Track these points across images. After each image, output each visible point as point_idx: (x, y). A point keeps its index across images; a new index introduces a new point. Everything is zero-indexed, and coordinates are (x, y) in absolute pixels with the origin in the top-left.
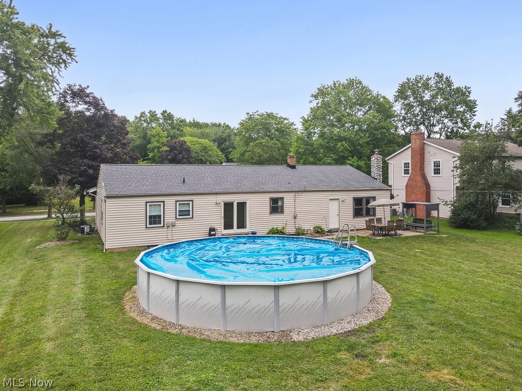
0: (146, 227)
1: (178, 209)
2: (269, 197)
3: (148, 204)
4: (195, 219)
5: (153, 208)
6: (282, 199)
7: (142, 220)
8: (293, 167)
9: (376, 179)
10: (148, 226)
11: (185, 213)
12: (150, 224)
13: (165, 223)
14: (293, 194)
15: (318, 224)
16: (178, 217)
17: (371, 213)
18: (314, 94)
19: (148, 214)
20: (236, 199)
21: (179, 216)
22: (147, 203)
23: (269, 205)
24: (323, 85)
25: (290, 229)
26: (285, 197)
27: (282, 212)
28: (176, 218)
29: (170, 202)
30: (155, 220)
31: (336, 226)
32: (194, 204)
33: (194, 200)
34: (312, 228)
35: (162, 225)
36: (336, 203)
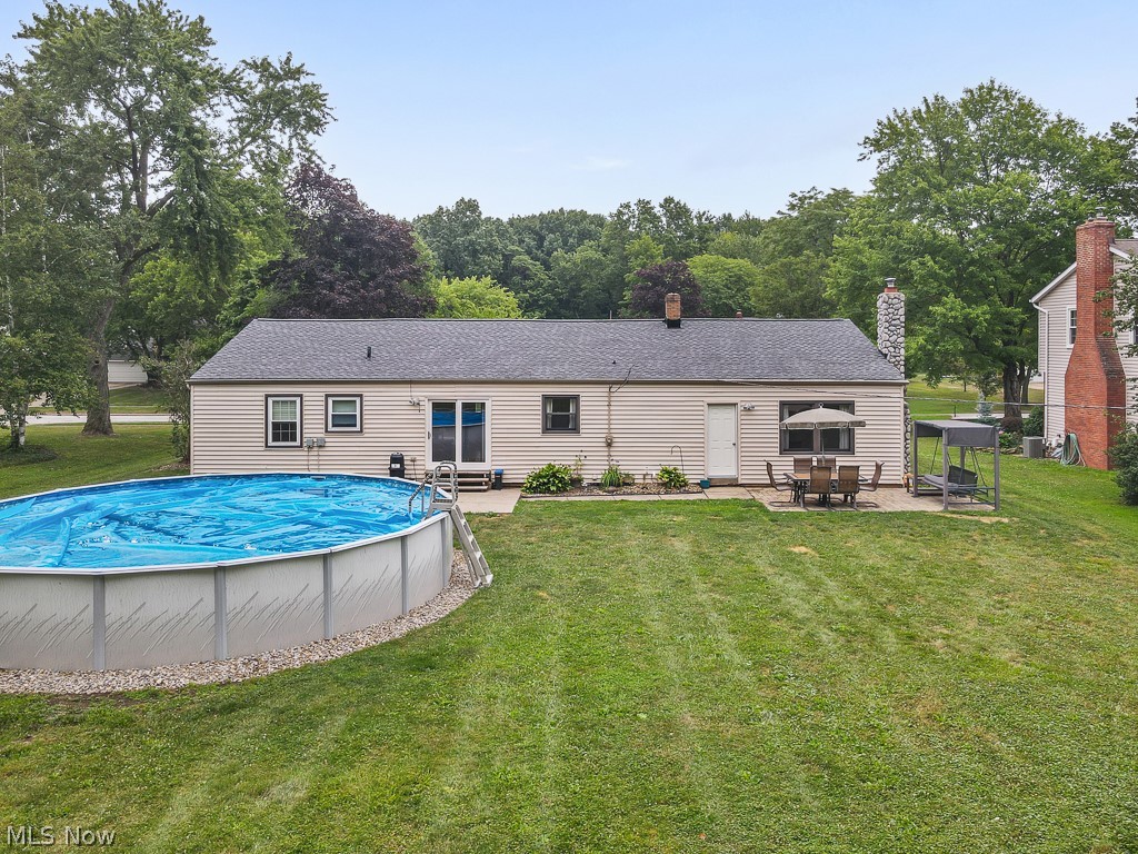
0: (267, 446)
1: (330, 412)
2: (540, 394)
3: (270, 400)
4: (366, 435)
5: (280, 408)
6: (576, 398)
7: (257, 431)
8: (673, 324)
9: (886, 355)
10: (270, 443)
11: (345, 422)
12: (275, 439)
13: (305, 440)
14: (605, 389)
15: (671, 463)
16: (330, 428)
17: (843, 444)
18: (872, 136)
19: (270, 420)
20: (460, 395)
21: (334, 426)
22: (267, 396)
23: (540, 412)
24: (900, 112)
25: (593, 472)
26: (581, 394)
27: (576, 430)
28: (326, 431)
29: (314, 397)
30: (284, 432)
31: (729, 472)
32: (364, 403)
33: (365, 394)
34: (654, 473)
35: (298, 443)
36: (730, 414)
